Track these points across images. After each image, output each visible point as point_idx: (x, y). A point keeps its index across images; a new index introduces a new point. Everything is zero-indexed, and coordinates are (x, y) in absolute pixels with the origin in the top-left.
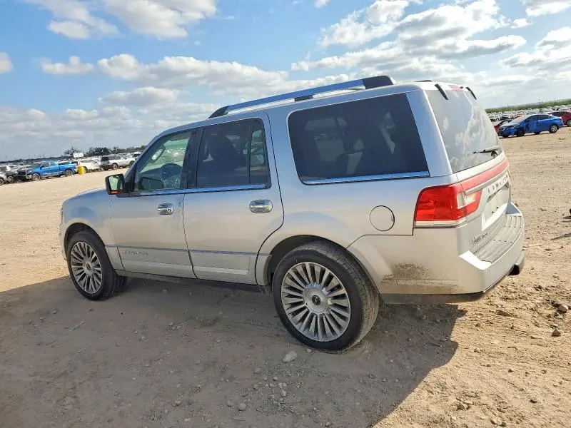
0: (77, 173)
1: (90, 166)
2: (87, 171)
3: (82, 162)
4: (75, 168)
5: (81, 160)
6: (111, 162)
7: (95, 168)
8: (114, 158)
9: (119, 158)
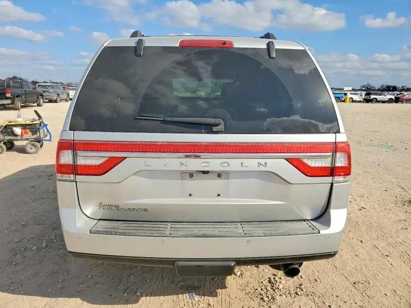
0: (344, 101)
1: (356, 98)
2: (353, 101)
3: (351, 94)
4: (342, 97)
5: (350, 92)
6: (373, 97)
7: (360, 100)
8: (376, 94)
9: (380, 95)
